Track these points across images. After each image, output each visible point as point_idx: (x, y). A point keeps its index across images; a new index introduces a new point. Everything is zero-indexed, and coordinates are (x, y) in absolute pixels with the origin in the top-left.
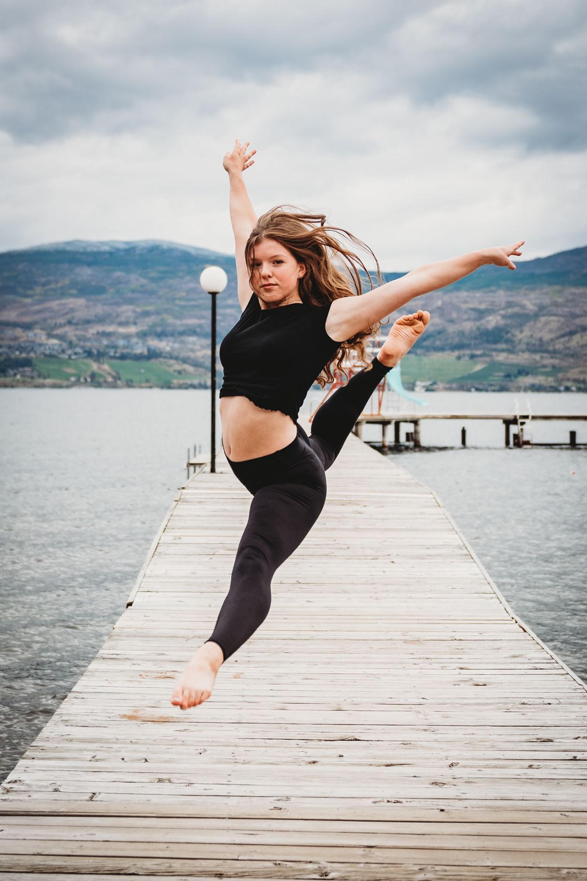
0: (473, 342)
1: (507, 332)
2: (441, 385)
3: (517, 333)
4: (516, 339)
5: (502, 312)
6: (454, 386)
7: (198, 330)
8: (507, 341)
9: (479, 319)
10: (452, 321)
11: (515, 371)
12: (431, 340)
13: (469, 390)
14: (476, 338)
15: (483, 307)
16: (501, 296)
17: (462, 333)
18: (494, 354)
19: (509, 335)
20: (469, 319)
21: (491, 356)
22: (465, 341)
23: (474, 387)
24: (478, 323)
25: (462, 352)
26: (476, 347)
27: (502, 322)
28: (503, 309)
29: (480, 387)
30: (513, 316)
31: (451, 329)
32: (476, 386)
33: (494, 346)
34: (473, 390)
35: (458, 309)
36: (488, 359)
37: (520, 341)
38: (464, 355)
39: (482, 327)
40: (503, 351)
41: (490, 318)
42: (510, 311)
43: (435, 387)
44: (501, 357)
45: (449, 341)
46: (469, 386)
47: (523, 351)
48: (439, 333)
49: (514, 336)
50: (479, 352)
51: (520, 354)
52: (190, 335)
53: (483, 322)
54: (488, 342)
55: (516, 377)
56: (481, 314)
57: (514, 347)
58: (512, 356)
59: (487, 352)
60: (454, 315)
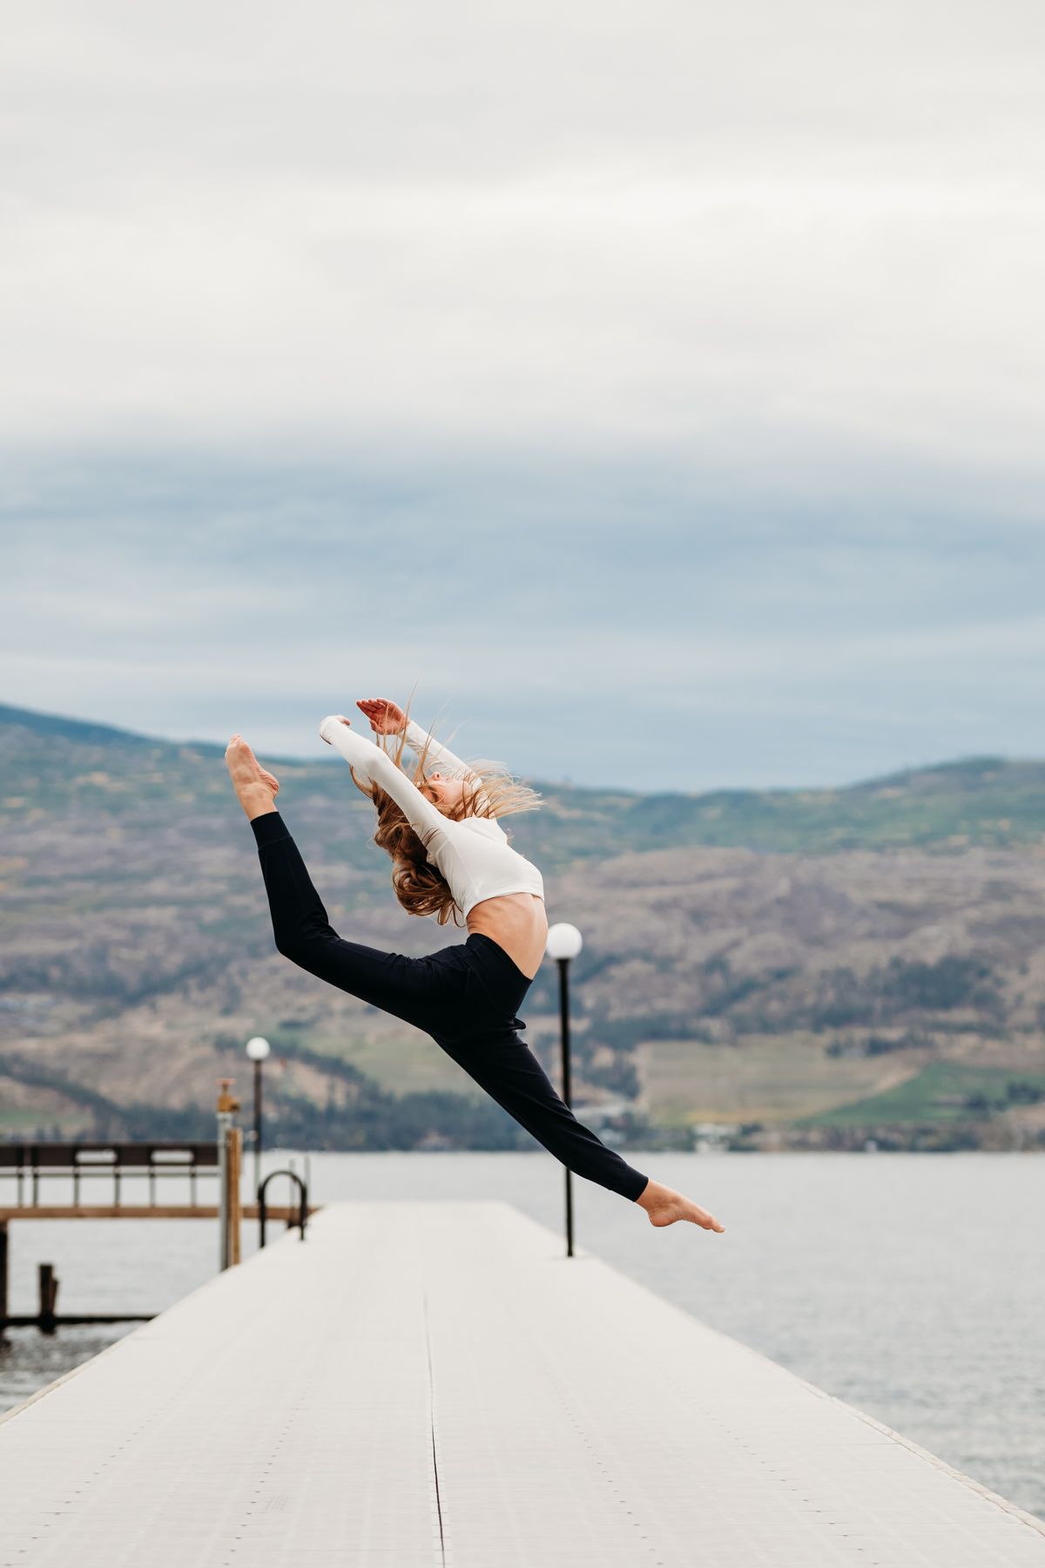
0: (878, 1004)
1: (983, 973)
2: (774, 1137)
3: (1012, 975)
4: (1007, 995)
5: (973, 914)
6: (814, 1137)
7: (55, 973)
8: (983, 1001)
9: (902, 934)
10: (817, 941)
11: (998, 1091)
12: (755, 997)
13: (858, 1148)
14: (887, 991)
15: (915, 897)
16: (976, 866)
17: (843, 977)
18: (939, 1038)
19: (987, 983)
20: (872, 935)
21: (928, 1044)
22: (857, 1001)
23: (871, 1138)
24: (895, 948)
25: (842, 1035)
26: (887, 1017)
27: (966, 945)
28: (972, 904)
29: (895, 1137)
30: (1005, 925)
31: (818, 961)
32: (881, 1134)
33: (942, 1016)
34: (872, 1145)
35: (842, 905)
36: (920, 1055)
37: (1019, 999)
38: (850, 1044)
39: (908, 959)
40: (966, 1028)
41: (931, 931)
42: (996, 909)
43: (756, 1139)
44: (963, 1047)
45: (810, 1001)
46: (860, 1135)
47: (1027, 1030)
48: (781, 975)
49: (1000, 983)
50: (893, 1034)
51: (1018, 1037)
52: (28, 989)
53: (911, 942)
54: (925, 1002)
55: (1001, 1106)
56: (910, 917)
57: (1002, 1017)
58: (993, 1045)
59: (921, 1034)
60: (828, 923)
